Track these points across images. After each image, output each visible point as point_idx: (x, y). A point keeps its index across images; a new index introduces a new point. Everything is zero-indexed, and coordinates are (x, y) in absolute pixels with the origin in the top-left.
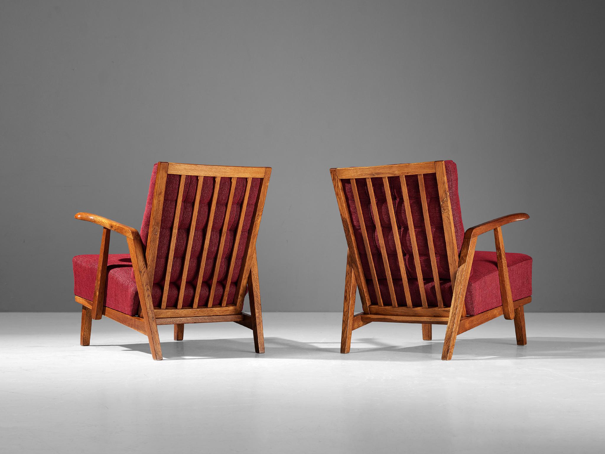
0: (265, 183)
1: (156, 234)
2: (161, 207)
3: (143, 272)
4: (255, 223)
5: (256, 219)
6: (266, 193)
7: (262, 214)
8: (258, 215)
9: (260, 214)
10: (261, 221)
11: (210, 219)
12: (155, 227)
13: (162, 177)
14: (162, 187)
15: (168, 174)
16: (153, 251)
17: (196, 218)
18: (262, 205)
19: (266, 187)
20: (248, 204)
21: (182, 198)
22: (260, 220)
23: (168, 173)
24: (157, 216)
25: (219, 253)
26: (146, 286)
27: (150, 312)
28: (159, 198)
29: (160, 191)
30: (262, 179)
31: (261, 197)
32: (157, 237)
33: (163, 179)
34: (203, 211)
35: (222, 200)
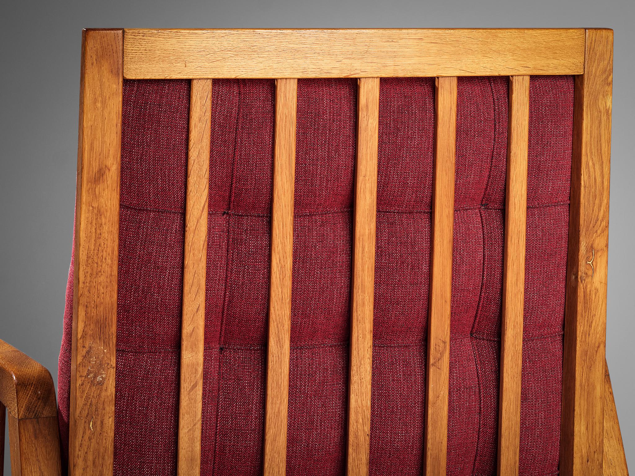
0: (596, 99)
1: (99, 379)
2: (109, 243)
4: (581, 292)
5: (582, 268)
6: (609, 141)
7: (607, 246)
8: (591, 249)
9: (599, 243)
10: (606, 276)
11: (358, 282)
12: (89, 344)
13: (102, 95)
15: (127, 82)
17: (288, 282)
18: (597, 201)
19: (604, 118)
21: (206, 191)
22: (603, 272)
23: (129, 77)
28: (96, 197)
29: (95, 167)
31: (587, 164)
32: (103, 394)
33: (104, 103)
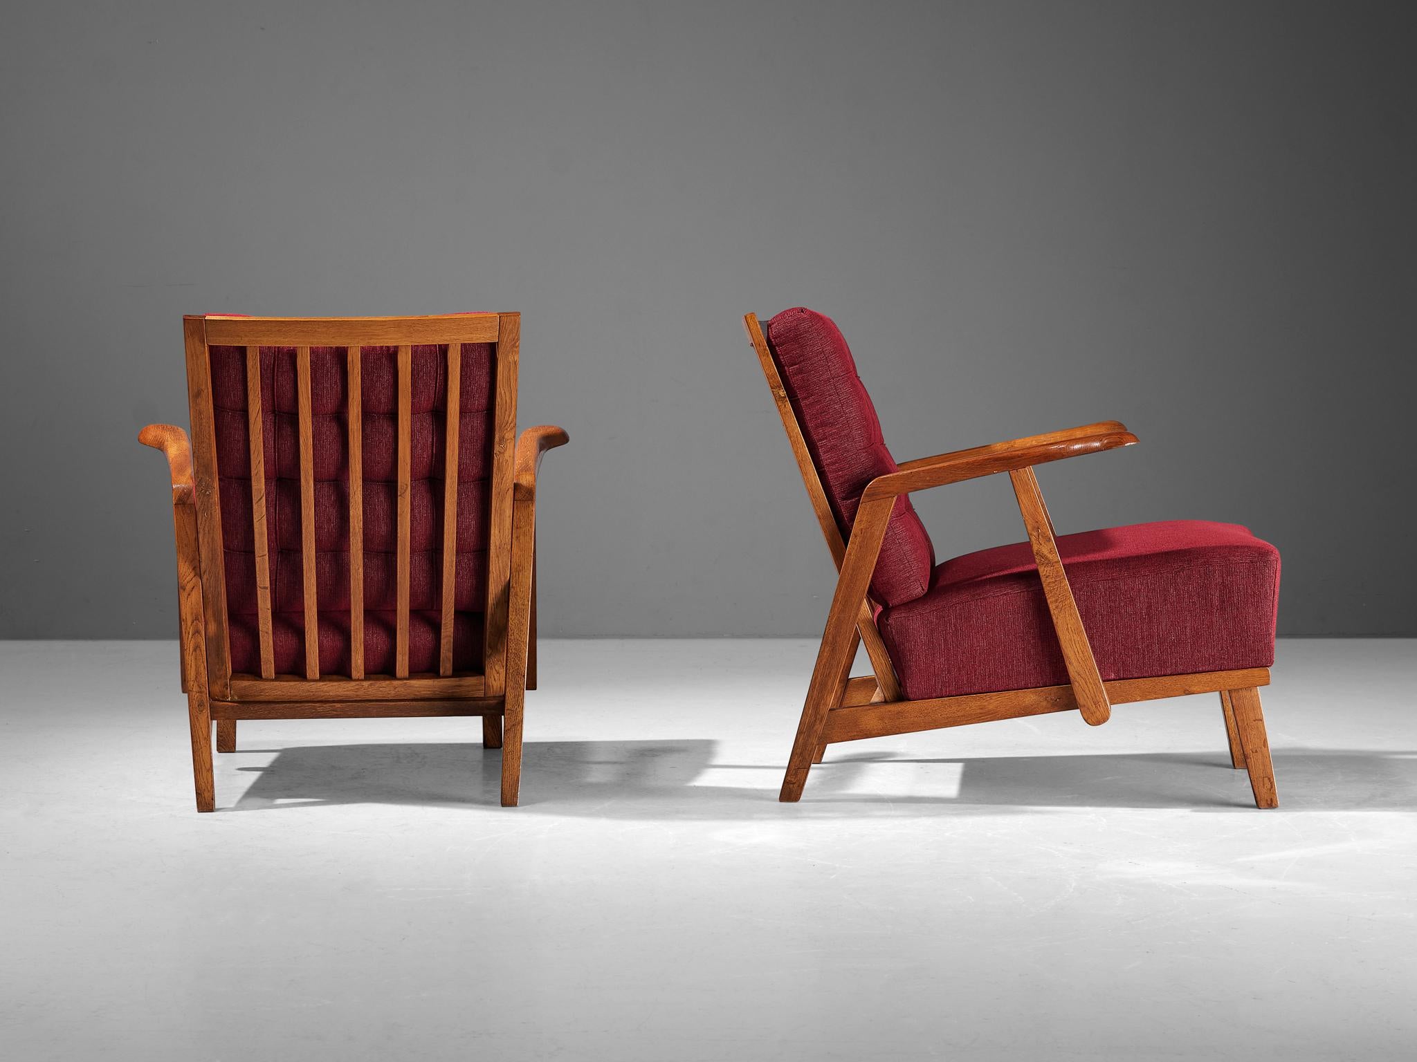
1: (208, 493)
2: (206, 428)
3: (189, 587)
4: (495, 462)
5: (497, 449)
6: (516, 380)
7: (514, 437)
8: (503, 438)
9: (508, 435)
12: (200, 476)
13: (195, 353)
14: (199, 377)
16: (207, 535)
17: (311, 451)
18: (507, 413)
19: (512, 366)
20: (463, 412)
23: (210, 344)
24: (201, 451)
25: (399, 539)
26: (193, 622)
27: (194, 690)
28: (197, 405)
29: (195, 389)
30: (492, 348)
31: (500, 393)
32: (210, 500)
34: (328, 433)
35: (380, 402)
